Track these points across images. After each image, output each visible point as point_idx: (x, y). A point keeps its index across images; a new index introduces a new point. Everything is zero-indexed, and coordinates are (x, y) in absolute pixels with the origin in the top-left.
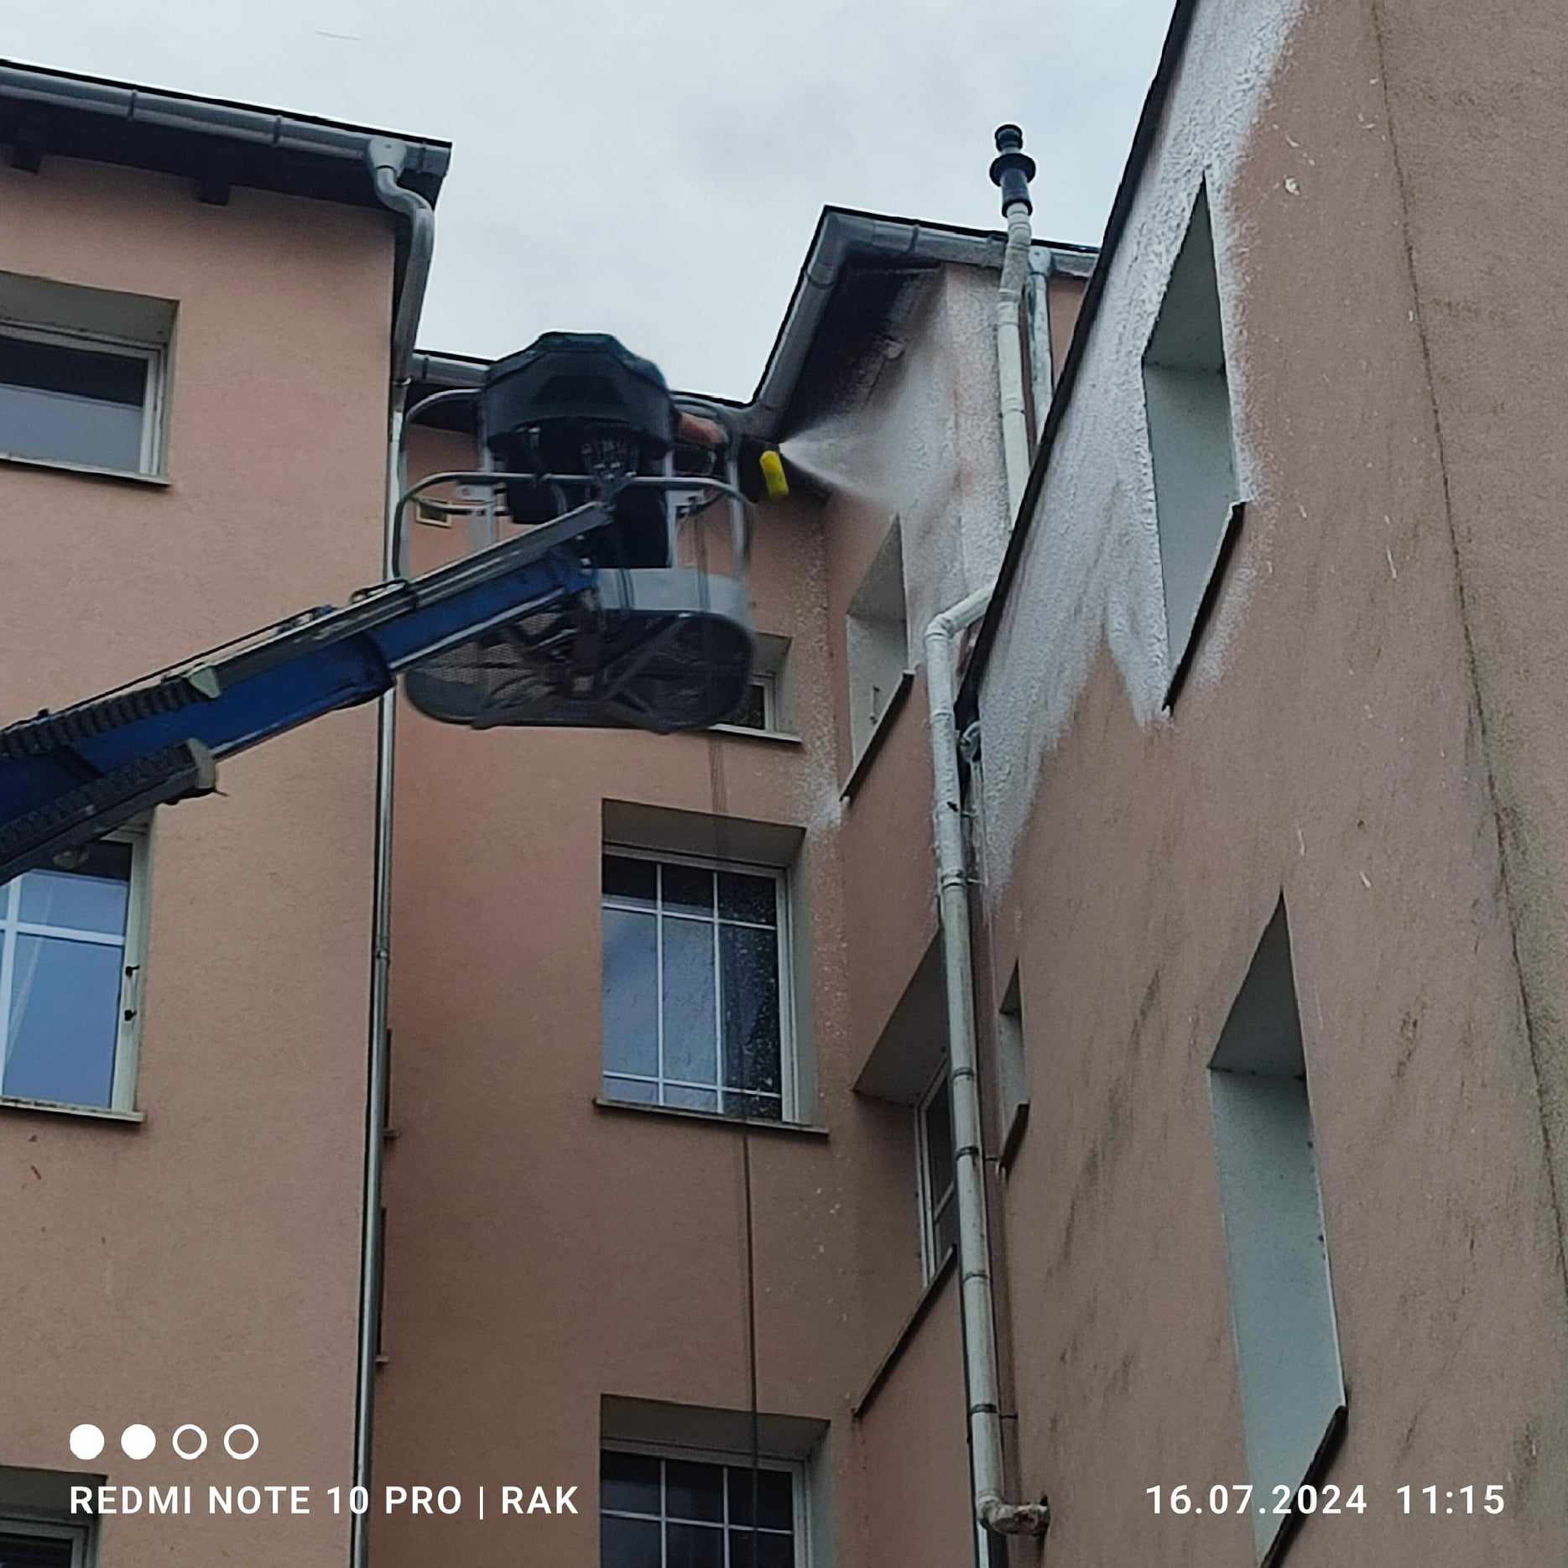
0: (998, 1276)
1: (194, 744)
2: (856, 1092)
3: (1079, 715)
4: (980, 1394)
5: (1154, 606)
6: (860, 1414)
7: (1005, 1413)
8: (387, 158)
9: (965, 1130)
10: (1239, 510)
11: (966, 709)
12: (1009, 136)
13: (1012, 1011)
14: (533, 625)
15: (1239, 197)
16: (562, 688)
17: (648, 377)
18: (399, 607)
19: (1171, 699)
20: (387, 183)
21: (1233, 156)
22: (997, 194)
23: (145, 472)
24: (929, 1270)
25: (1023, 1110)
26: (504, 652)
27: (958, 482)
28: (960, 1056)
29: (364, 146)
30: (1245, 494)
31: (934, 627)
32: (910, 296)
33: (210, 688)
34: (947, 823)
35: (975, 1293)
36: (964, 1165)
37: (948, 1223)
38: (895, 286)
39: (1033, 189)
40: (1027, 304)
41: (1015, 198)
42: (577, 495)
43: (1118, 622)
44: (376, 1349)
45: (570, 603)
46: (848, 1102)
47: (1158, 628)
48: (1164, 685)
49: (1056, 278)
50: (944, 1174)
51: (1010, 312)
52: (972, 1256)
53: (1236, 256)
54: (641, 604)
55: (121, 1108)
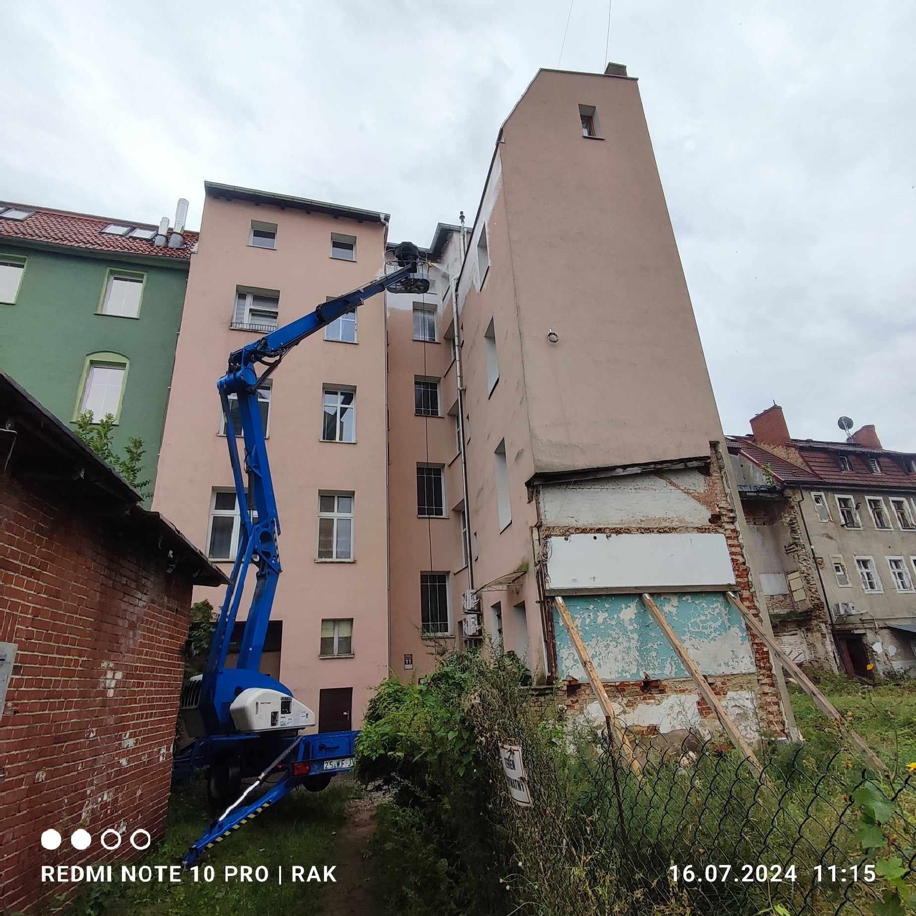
0: (460, 361)
1: (361, 299)
2: (444, 338)
3: (470, 292)
4: (458, 374)
5: (479, 278)
6: (445, 376)
7: (461, 377)
8: (382, 217)
9: (457, 343)
10: (489, 267)
11: (456, 290)
12: (462, 213)
13: (462, 328)
14: (403, 280)
15: (488, 224)
16: (406, 288)
17: (415, 247)
18: (386, 279)
19: (481, 290)
20: (382, 220)
21: (488, 219)
22: (460, 221)
23: (354, 260)
24: (453, 359)
25: (463, 341)
26: (399, 284)
27: (456, 260)
28: (456, 334)
29: (379, 215)
30: (489, 265)
31: (453, 279)
32: (450, 234)
33: (363, 291)
34: (454, 305)
35: (458, 362)
36: (457, 348)
37: (455, 353)
38: (447, 234)
39: (465, 220)
40: (464, 236)
41: (462, 221)
42: (407, 263)
43: (474, 280)
44: (388, 369)
45: (407, 278)
46: (443, 339)
47: (479, 281)
48: (480, 288)
49: (468, 232)
50: (454, 349)
51: (462, 237)
52: (457, 358)
53: (488, 232)
54: (415, 278)
55: (356, 342)
